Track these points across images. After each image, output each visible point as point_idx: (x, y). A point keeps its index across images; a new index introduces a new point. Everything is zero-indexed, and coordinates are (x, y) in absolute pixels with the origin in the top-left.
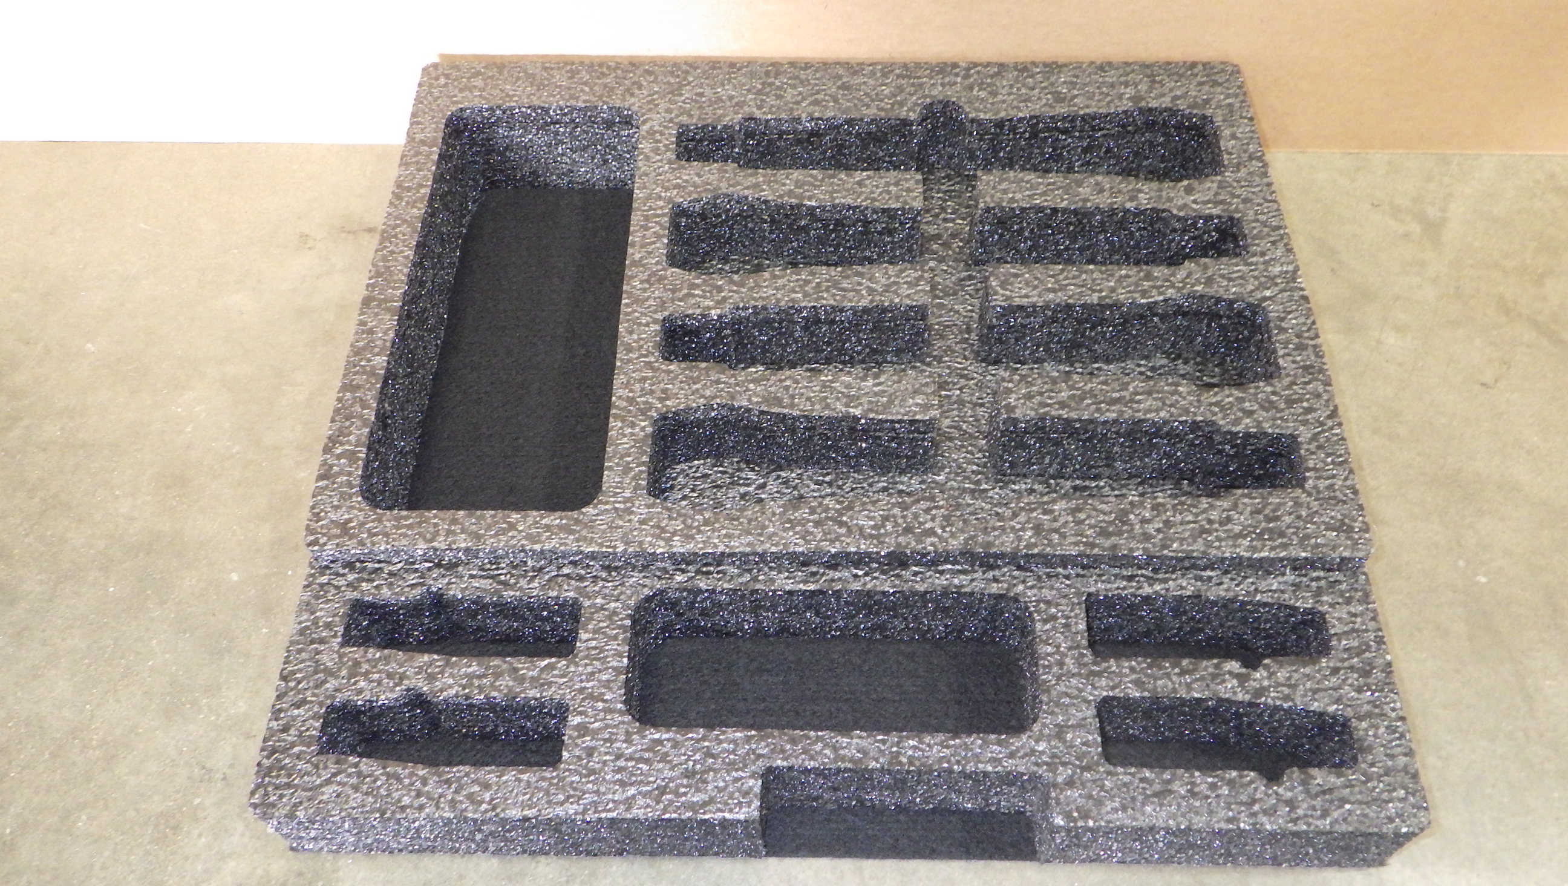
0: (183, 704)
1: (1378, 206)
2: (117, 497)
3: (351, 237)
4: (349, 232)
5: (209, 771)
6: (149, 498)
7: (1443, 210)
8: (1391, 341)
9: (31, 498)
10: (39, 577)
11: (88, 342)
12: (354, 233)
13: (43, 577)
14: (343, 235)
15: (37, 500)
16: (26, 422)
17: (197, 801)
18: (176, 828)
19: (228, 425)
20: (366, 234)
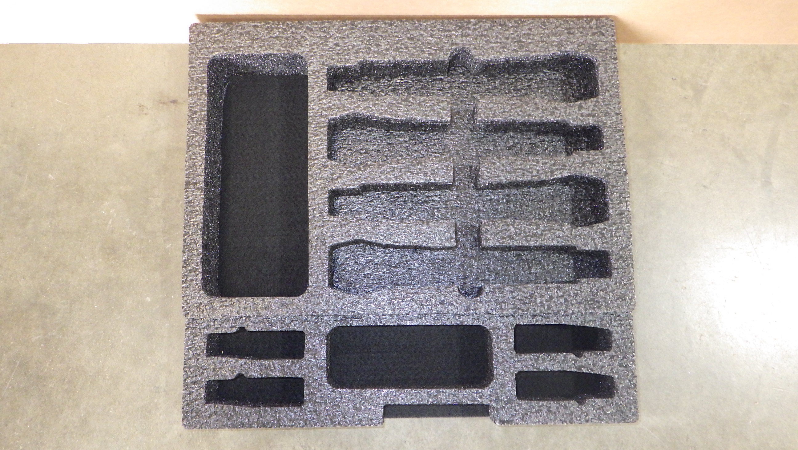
0: (140, 359)
1: (675, 79)
2: (86, 260)
3: (165, 106)
4: (164, 103)
5: (158, 388)
6: (101, 260)
7: (706, 82)
8: (667, 162)
9: (47, 261)
10: (62, 301)
11: (49, 173)
12: (166, 104)
13: (64, 301)
14: (161, 105)
15: (50, 262)
16: (32, 220)
17: (156, 401)
18: (150, 412)
19: (128, 220)
20: (172, 104)
